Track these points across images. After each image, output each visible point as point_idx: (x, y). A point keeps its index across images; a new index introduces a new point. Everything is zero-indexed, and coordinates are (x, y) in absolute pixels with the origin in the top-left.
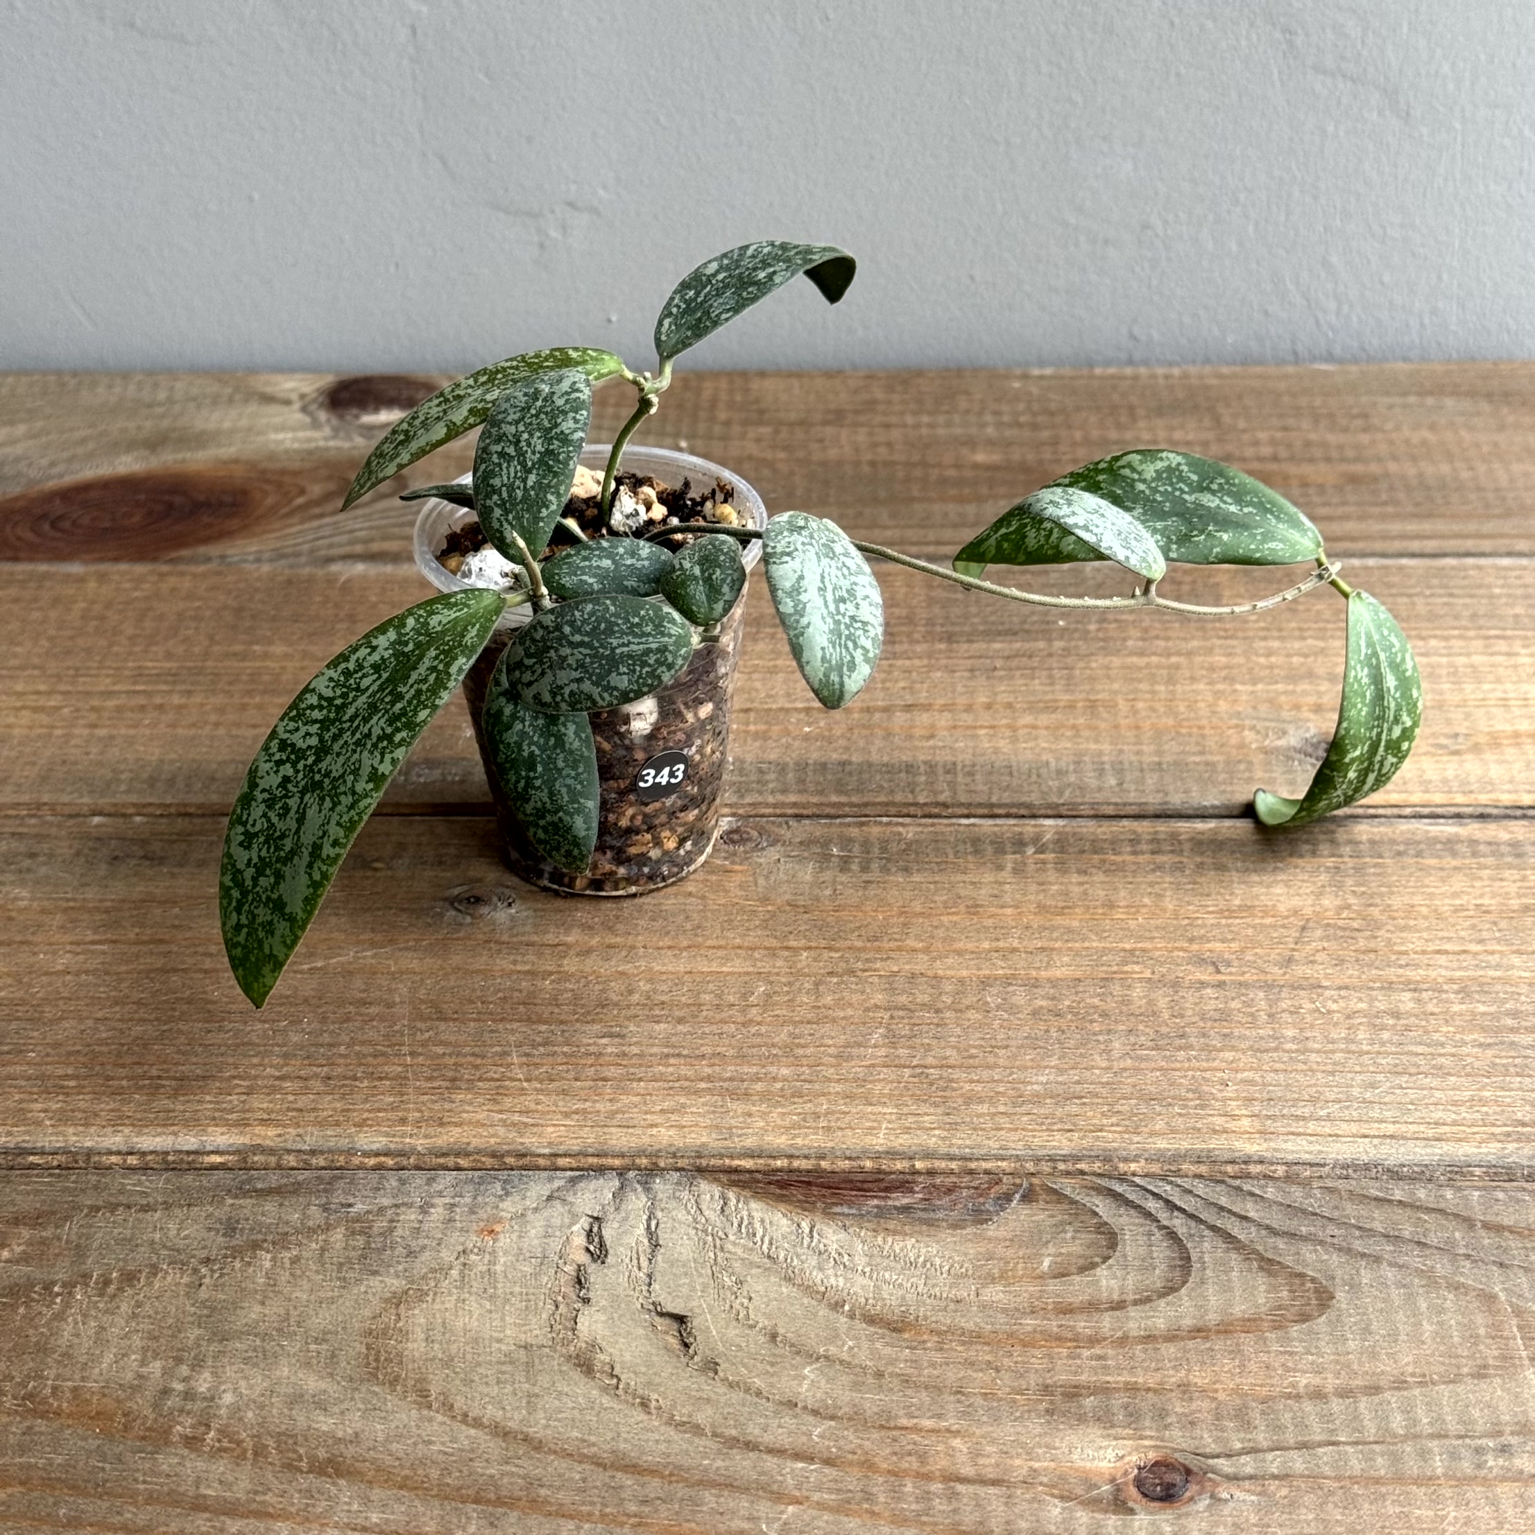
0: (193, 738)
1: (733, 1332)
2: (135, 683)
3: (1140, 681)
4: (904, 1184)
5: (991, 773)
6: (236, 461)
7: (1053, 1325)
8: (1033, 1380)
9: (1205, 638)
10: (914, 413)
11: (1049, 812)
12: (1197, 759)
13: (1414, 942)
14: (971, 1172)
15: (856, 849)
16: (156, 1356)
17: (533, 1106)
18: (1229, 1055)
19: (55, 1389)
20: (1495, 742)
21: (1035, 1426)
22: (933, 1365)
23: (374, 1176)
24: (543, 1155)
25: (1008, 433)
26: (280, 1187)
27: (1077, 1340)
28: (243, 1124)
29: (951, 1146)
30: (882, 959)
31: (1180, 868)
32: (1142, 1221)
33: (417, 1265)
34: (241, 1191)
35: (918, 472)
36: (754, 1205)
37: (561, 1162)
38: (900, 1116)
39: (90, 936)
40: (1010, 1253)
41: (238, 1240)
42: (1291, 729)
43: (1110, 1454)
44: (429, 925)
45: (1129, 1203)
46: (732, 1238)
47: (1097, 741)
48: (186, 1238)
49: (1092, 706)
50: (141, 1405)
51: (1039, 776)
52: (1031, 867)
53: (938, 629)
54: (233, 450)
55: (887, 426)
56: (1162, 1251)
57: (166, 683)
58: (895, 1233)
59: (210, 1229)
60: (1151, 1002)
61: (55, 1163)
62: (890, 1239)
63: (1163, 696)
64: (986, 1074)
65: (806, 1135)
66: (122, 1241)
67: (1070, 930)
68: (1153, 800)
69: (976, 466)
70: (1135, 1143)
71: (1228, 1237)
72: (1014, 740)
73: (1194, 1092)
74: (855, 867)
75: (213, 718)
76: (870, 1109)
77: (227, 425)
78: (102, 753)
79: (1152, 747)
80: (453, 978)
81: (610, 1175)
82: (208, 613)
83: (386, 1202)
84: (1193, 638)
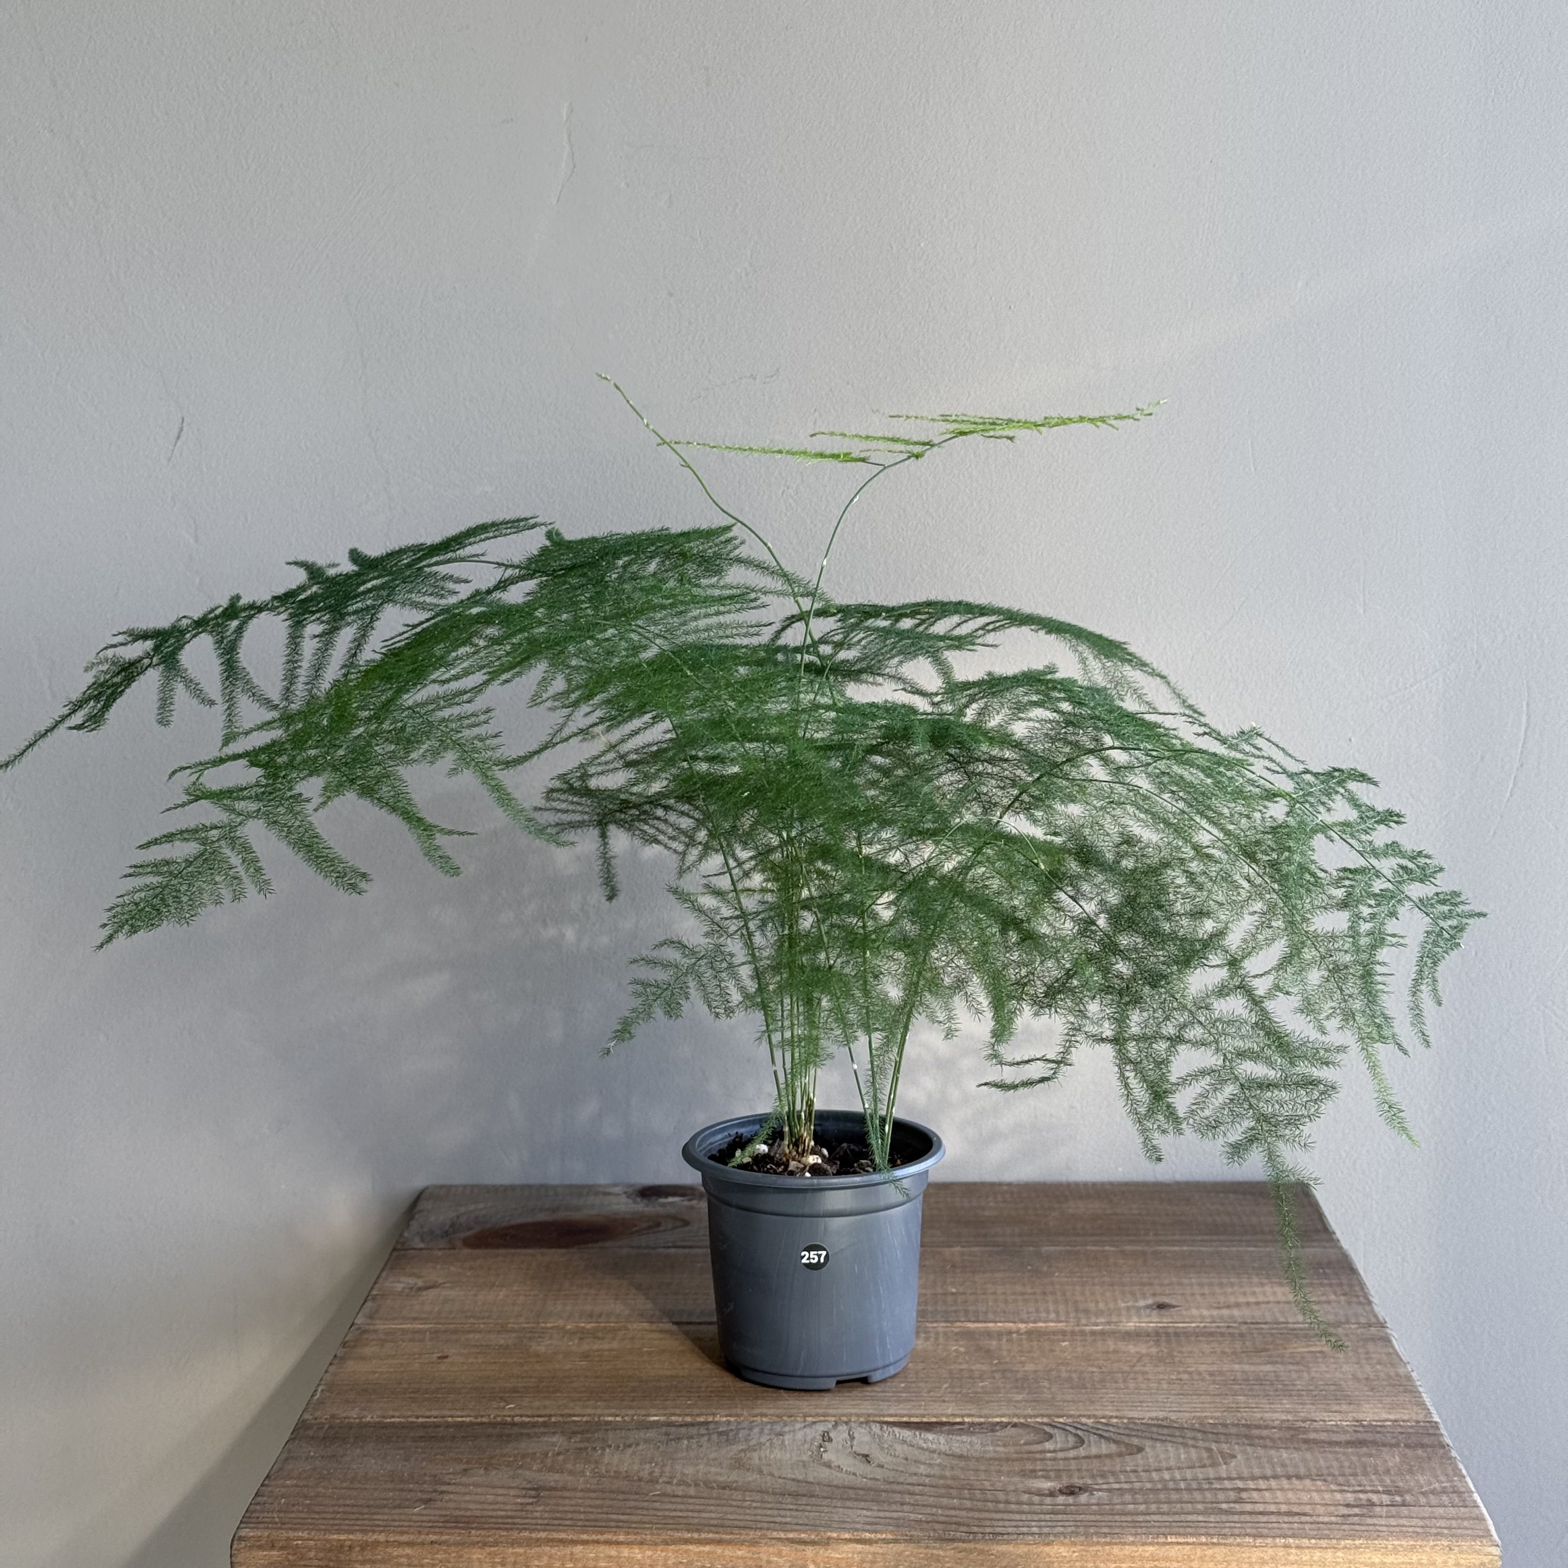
1: (889, 1458)
3: (1068, 1286)
4: (960, 1424)
6: (597, 1216)
7: (1026, 1456)
8: (1016, 1468)
9: (1100, 1273)
13: (1190, 1360)
16: (646, 1464)
18: (1104, 1391)
19: (606, 1471)
20: (1238, 1305)
21: (1017, 1479)
22: (975, 1465)
23: (726, 1422)
25: (1001, 1205)
27: (1036, 1460)
29: (980, 1413)
32: (1063, 1432)
33: (750, 1443)
34: (668, 1426)
36: (895, 1429)
40: (1006, 1439)
41: (671, 1437)
42: (1141, 1300)
43: (1048, 1485)
45: (1058, 1428)
46: (886, 1436)
50: (645, 1474)
54: (594, 1212)
56: (1071, 1440)
58: (957, 1435)
60: (1070, 1378)
62: (955, 1437)
63: (1079, 1290)
64: (995, 1396)
65: (916, 1411)
66: (621, 1438)
70: (1061, 1413)
71: (1101, 1436)
76: (943, 1404)
77: (589, 1203)
81: (831, 1421)
83: (733, 1428)
84: (1095, 1272)
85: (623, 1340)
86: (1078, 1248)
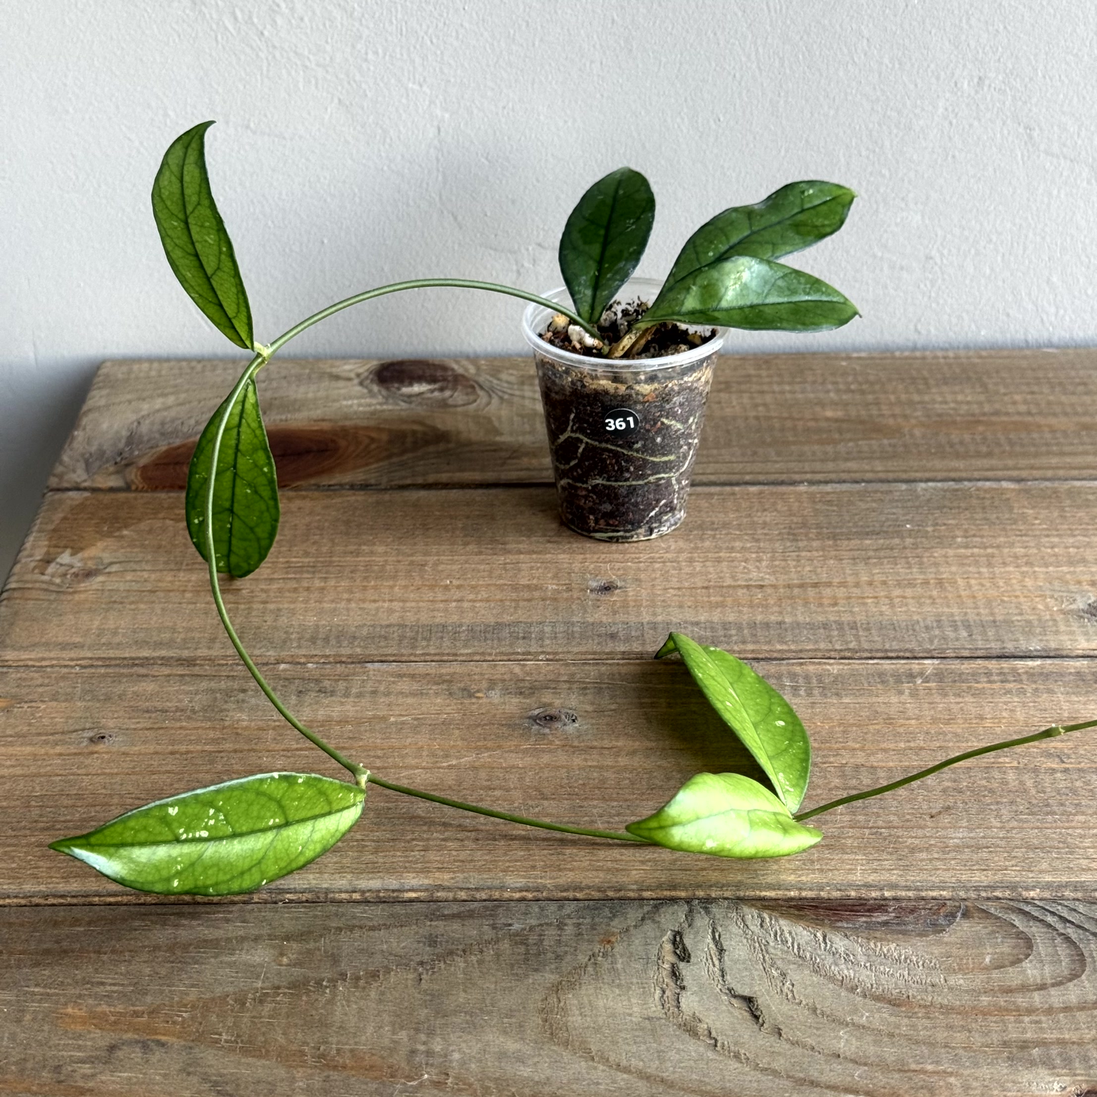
0: (335, 609)
1: (786, 1008)
2: (287, 573)
3: (969, 565)
4: (880, 906)
5: (881, 629)
6: (323, 420)
7: (1002, 1001)
8: (995, 1037)
9: (1007, 536)
10: (779, 384)
11: (926, 655)
12: (1019, 618)
14: (923, 899)
15: (801, 680)
16: (402, 1028)
17: (619, 857)
18: (1081, 818)
19: (338, 1050)
21: (1003, 1069)
22: (926, 1028)
23: (522, 905)
24: (633, 890)
25: (844, 397)
26: (460, 913)
27: (1020, 1012)
28: (425, 871)
29: (907, 881)
30: (834, 756)
31: (1022, 692)
32: (1045, 930)
33: (564, 964)
34: (433, 916)
35: (789, 424)
36: (782, 922)
37: (646, 894)
38: (869, 861)
39: (295, 746)
40: (962, 952)
41: (439, 950)
42: (1078, 597)
43: (1056, 1086)
44: (522, 735)
45: (1036, 919)
46: (772, 944)
47: (948, 607)
48: (403, 948)
49: (940, 583)
50: (399, 1059)
51: (914, 630)
52: (922, 692)
53: (825, 530)
54: (319, 412)
55: (762, 392)
56: (1063, 951)
57: (308, 572)
58: (881, 940)
59: (419, 942)
60: (1022, 783)
61: (304, 899)
62: (879, 944)
63: (987, 575)
64: (920, 833)
65: (808, 874)
66: (361, 951)
67: (956, 735)
68: (995, 647)
69: (827, 419)
70: (1030, 878)
72: (892, 606)
73: (1064, 843)
74: (802, 693)
75: (346, 596)
76: (846, 857)
77: (310, 395)
78: (275, 621)
79: (987, 611)
80: (546, 771)
81: (681, 903)
82: (327, 524)
83: (534, 922)
84: (999, 536)
85: (360, 695)
86: (966, 483)
